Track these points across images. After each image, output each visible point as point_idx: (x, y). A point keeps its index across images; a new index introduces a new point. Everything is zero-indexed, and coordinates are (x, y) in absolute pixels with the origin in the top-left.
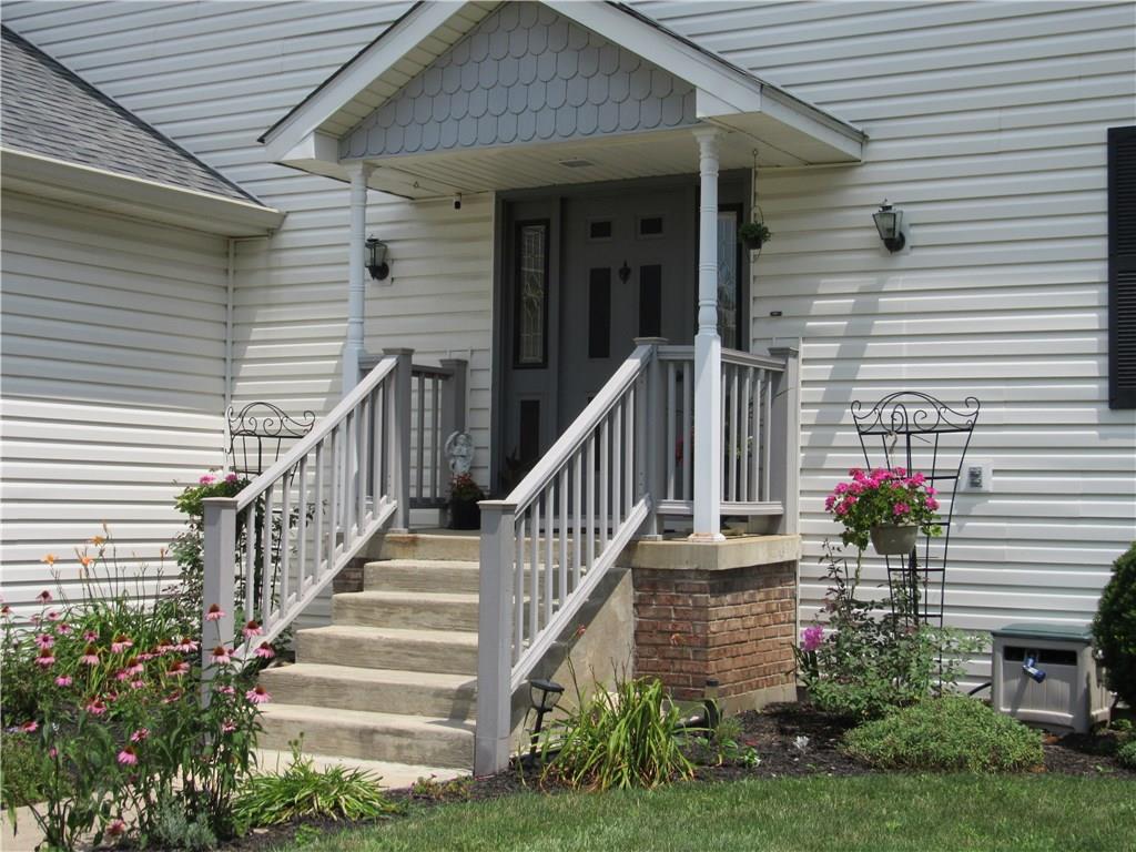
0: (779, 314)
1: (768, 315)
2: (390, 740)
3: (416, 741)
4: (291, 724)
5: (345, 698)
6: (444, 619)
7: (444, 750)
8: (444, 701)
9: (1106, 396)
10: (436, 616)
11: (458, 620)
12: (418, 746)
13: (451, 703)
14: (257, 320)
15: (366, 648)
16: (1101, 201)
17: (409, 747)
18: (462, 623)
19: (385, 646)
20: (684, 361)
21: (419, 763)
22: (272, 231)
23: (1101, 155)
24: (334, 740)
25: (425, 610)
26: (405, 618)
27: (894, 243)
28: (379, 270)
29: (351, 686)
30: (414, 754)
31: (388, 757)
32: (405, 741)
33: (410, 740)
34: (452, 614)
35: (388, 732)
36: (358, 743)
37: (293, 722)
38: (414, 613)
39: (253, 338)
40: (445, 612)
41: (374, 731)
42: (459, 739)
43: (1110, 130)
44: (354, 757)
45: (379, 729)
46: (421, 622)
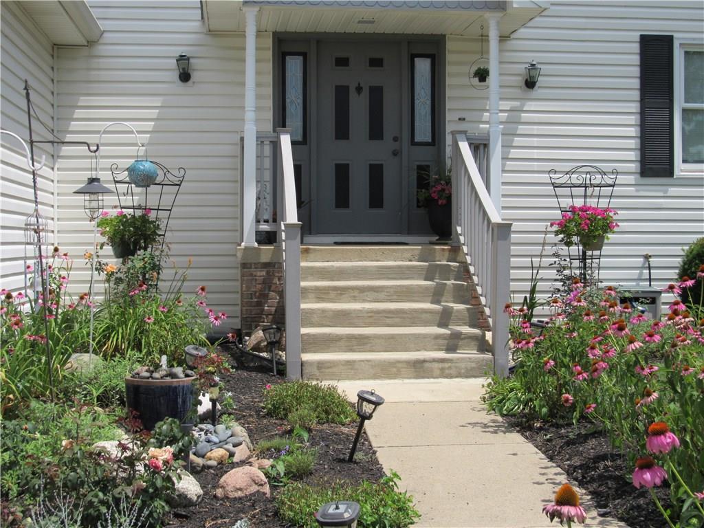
0: (464, 119)
1: (457, 119)
2: (436, 365)
3: (453, 364)
4: (362, 363)
5: (369, 345)
6: (382, 295)
7: (474, 368)
8: (441, 342)
9: (639, 170)
10: (376, 294)
11: (392, 296)
12: (456, 367)
13: (446, 342)
14: (79, 104)
15: (353, 315)
16: (636, 71)
17: (450, 368)
18: (395, 297)
19: (368, 313)
20: (480, 144)
21: (457, 377)
22: (91, 43)
23: (636, 47)
24: (395, 369)
25: (368, 291)
26: (354, 297)
27: (530, 84)
28: (185, 77)
29: (375, 337)
30: (453, 372)
31: (434, 375)
32: (446, 365)
33: (449, 364)
34: (387, 292)
35: (434, 360)
36: (413, 370)
37: (363, 361)
38: (360, 293)
39: (75, 116)
40: (382, 291)
41: (424, 361)
42: (483, 360)
43: (641, 35)
44: (410, 378)
45: (428, 359)
46: (366, 298)
